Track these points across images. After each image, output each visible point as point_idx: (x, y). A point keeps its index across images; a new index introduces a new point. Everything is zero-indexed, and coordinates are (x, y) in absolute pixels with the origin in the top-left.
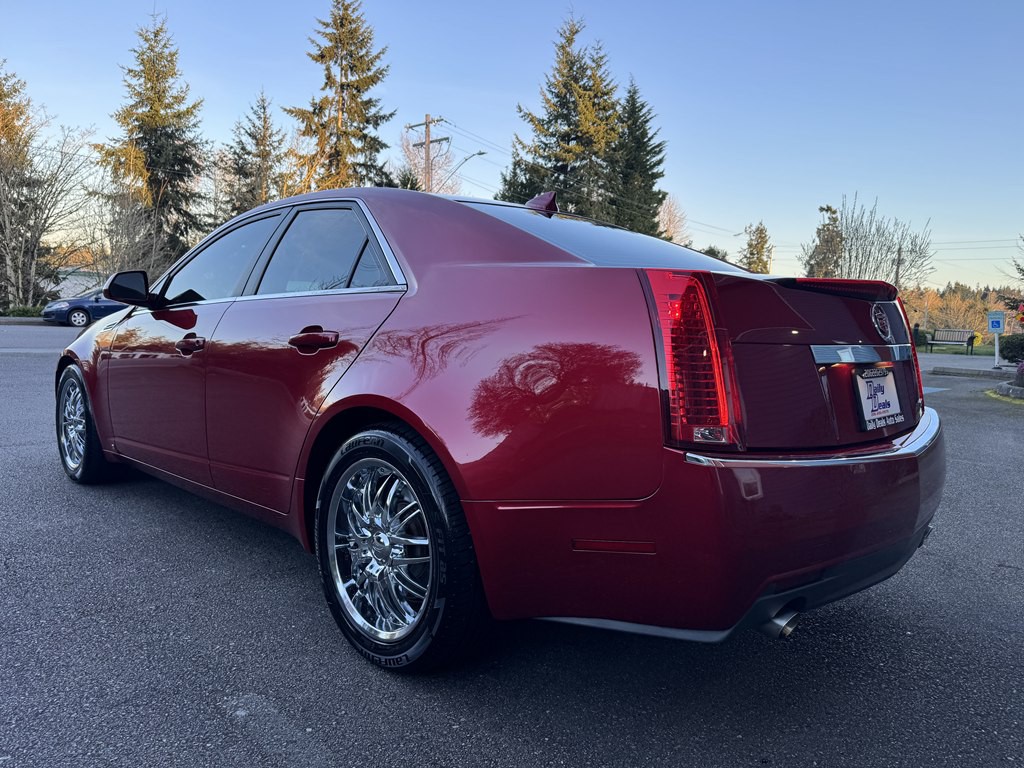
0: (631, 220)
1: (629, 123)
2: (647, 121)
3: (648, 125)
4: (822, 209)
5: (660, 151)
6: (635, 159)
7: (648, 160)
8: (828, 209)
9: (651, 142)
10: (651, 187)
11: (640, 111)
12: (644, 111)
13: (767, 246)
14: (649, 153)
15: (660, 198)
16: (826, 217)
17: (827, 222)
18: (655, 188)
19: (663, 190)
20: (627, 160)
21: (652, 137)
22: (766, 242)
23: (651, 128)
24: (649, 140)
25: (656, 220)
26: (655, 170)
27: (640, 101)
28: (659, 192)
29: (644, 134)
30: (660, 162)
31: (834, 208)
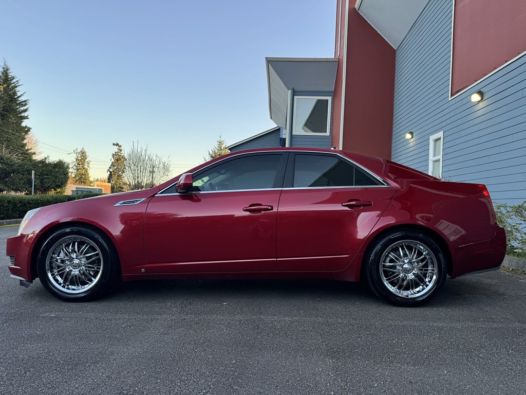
0: (8, 141)
1: (5, 86)
2: (16, 87)
3: (17, 89)
4: (114, 144)
5: (25, 105)
6: (9, 106)
7: (18, 109)
8: (117, 145)
9: (20, 99)
10: (20, 124)
11: (12, 80)
12: (14, 81)
13: (87, 160)
14: (18, 105)
15: (27, 130)
16: (116, 149)
17: (117, 151)
18: (23, 124)
19: (28, 126)
20: (4, 107)
21: (20, 96)
22: (86, 158)
23: (20, 91)
24: (19, 97)
25: (25, 142)
26: (23, 115)
27: (11, 75)
28: (26, 127)
29: (15, 93)
30: (25, 111)
31: (120, 144)
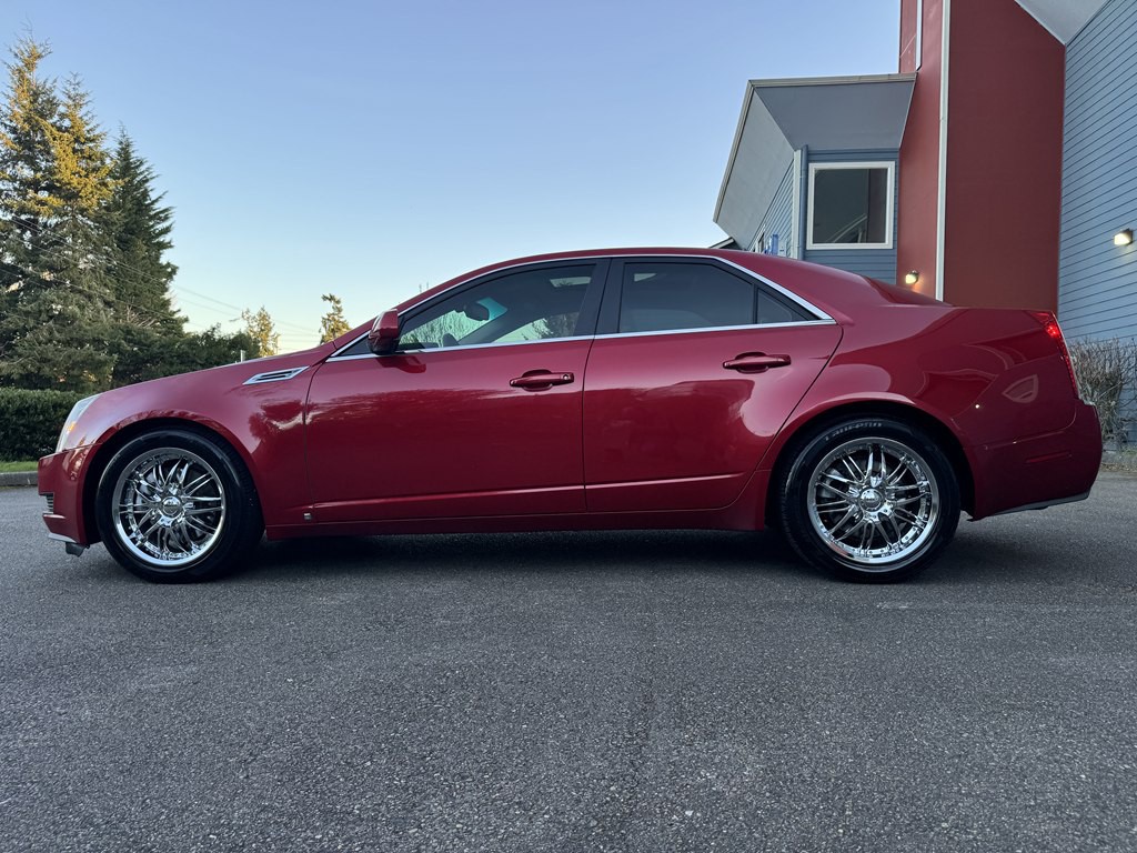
0: (136, 295)
1: (127, 179)
2: (147, 181)
3: (149, 185)
4: (325, 298)
5: (166, 218)
6: (135, 222)
7: (152, 226)
8: (332, 298)
9: (156, 206)
10: (158, 258)
11: (137, 167)
12: (142, 168)
13: (271, 333)
14: (151, 218)
15: (170, 272)
16: (329, 307)
17: (332, 311)
18: (163, 260)
19: (173, 263)
20: (126, 224)
21: (156, 201)
22: (270, 330)
23: (155, 189)
24: (153, 203)
25: (167, 296)
26: (161, 239)
27: (134, 157)
28: (168, 265)
29: (145, 194)
30: (166, 231)
31: (337, 298)
